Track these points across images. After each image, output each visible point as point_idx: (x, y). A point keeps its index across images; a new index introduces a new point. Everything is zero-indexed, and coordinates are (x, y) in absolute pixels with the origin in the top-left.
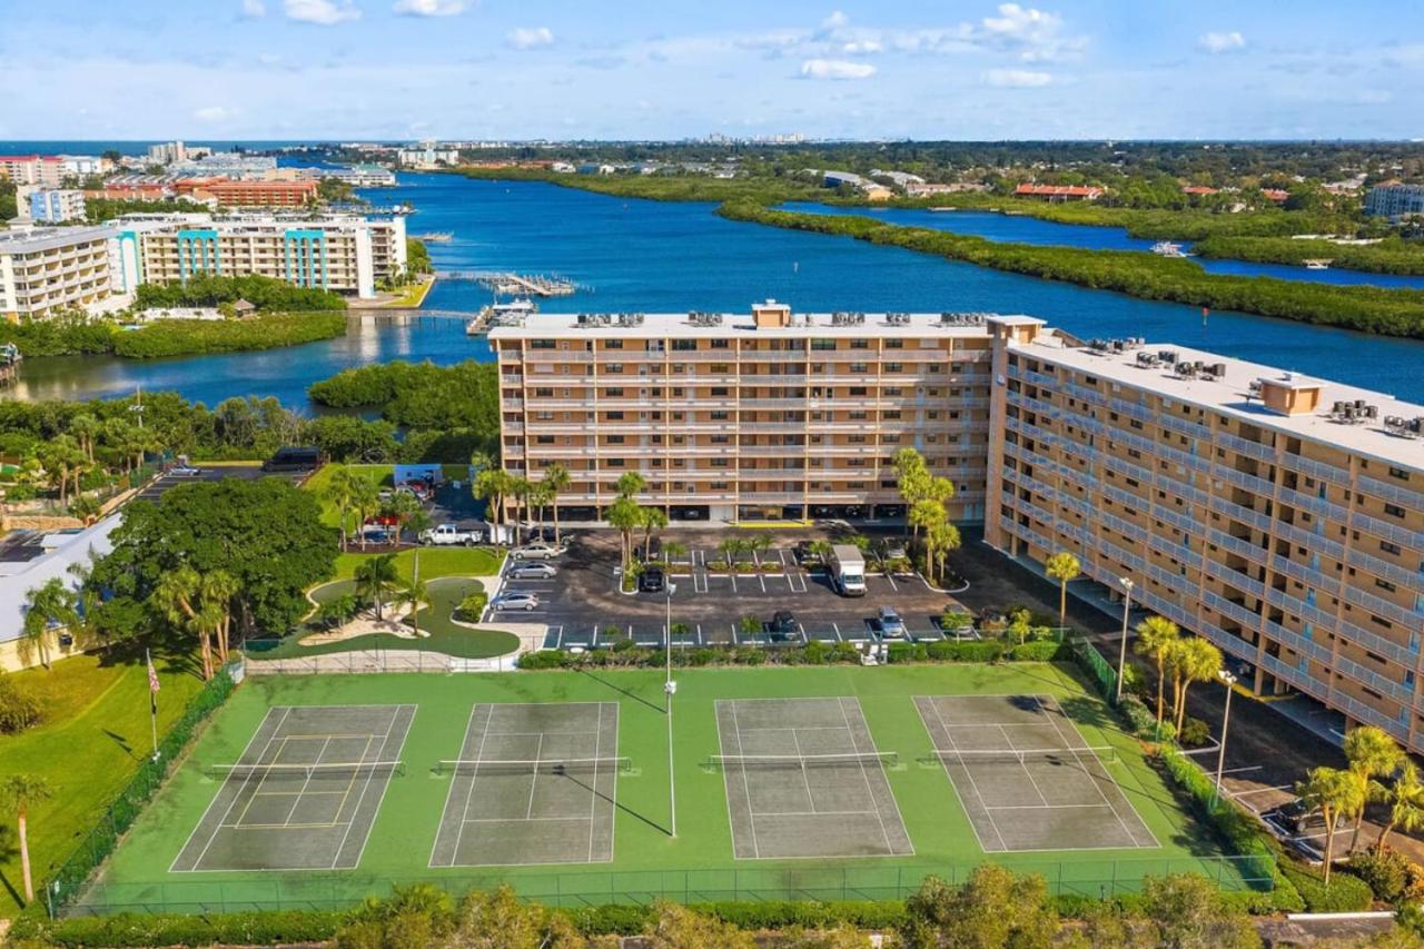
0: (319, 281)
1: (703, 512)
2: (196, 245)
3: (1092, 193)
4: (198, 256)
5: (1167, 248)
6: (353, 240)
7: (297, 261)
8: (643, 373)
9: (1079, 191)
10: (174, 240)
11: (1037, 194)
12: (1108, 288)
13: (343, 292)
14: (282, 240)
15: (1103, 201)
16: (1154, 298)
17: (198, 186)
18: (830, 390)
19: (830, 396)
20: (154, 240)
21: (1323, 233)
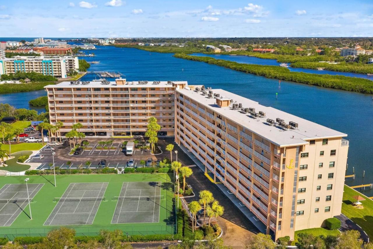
0: (51, 74)
1: (105, 134)
2: (19, 64)
3: (272, 51)
4: (19, 67)
5: (283, 65)
6: (60, 63)
7: (45, 68)
8: (87, 97)
9: (269, 50)
10: (13, 63)
11: (258, 51)
12: (262, 75)
13: (57, 77)
14: (41, 63)
15: (274, 53)
16: (271, 78)
17: (39, 49)
18: (137, 101)
19: (137, 103)
20: (8, 63)
21: (327, 61)
